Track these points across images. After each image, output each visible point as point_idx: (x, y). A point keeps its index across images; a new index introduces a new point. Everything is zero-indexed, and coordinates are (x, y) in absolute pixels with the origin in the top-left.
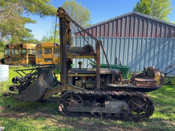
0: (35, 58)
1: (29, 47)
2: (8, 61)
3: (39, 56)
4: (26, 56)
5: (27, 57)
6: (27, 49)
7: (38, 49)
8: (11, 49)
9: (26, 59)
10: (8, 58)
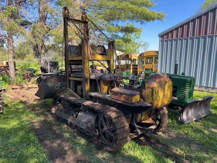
0: (137, 69)
1: (135, 57)
2: (117, 71)
3: (140, 66)
4: (130, 66)
5: (132, 67)
6: (132, 59)
7: (142, 59)
8: (120, 59)
9: (130, 69)
10: (117, 68)
